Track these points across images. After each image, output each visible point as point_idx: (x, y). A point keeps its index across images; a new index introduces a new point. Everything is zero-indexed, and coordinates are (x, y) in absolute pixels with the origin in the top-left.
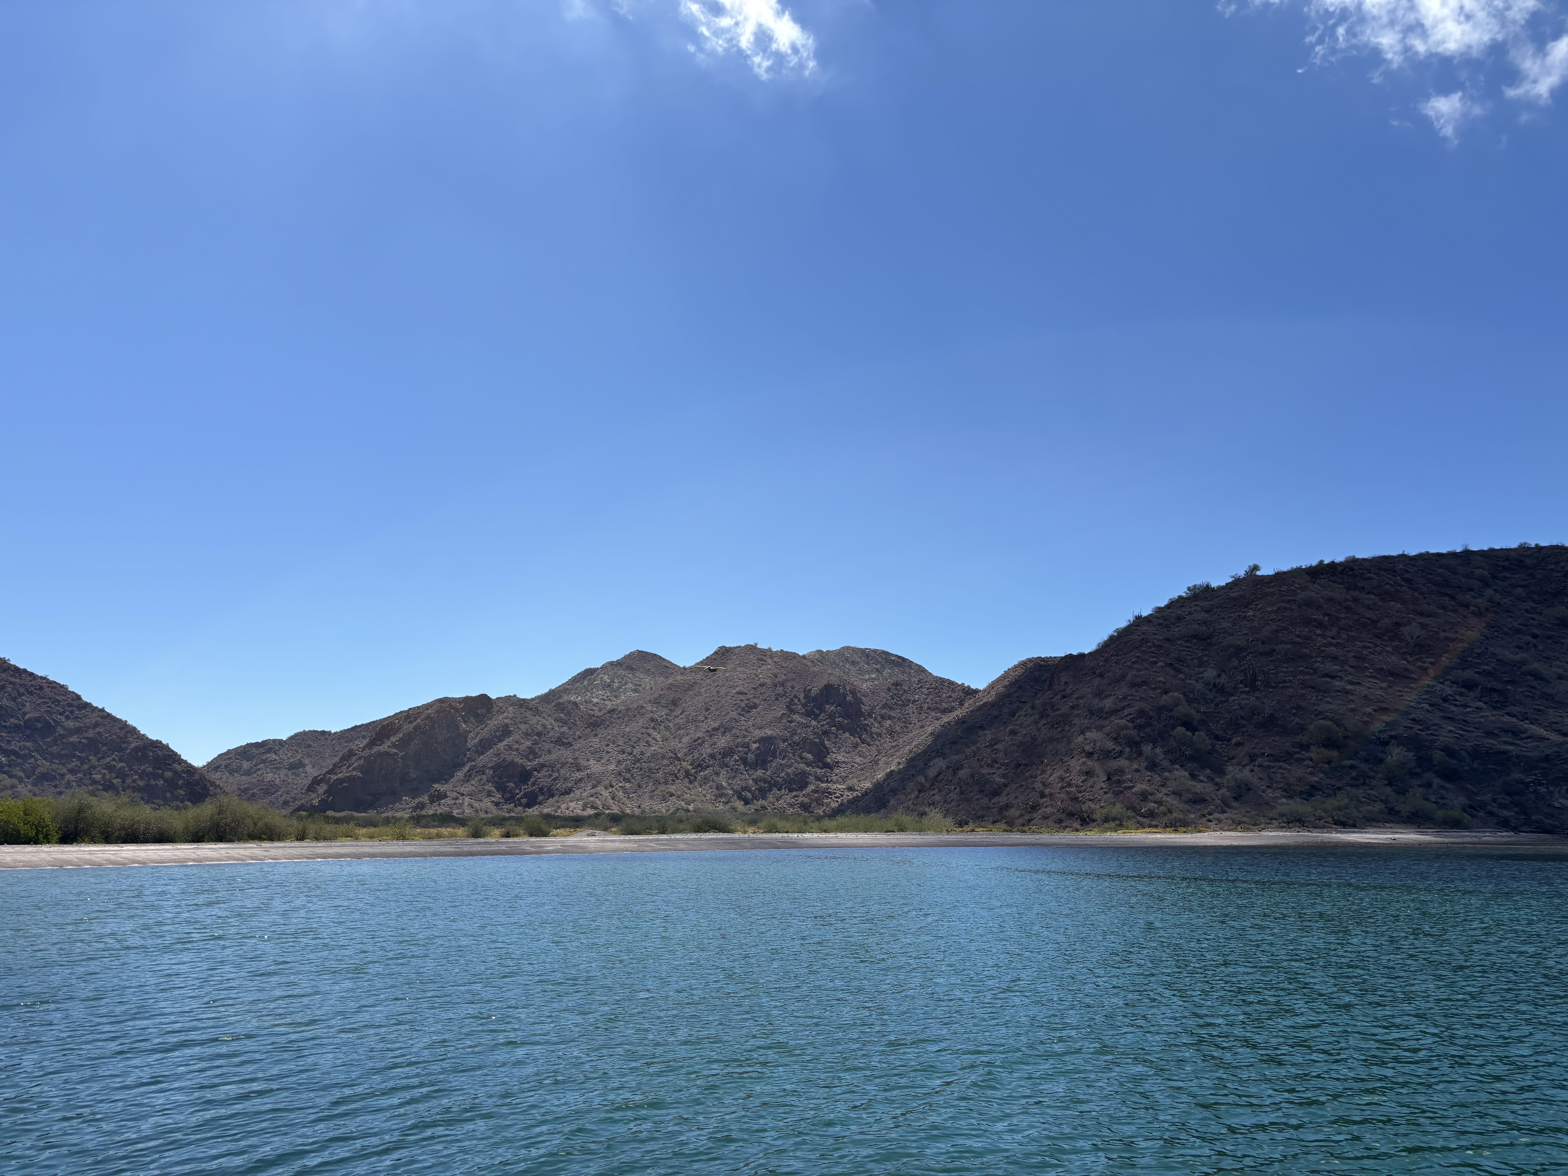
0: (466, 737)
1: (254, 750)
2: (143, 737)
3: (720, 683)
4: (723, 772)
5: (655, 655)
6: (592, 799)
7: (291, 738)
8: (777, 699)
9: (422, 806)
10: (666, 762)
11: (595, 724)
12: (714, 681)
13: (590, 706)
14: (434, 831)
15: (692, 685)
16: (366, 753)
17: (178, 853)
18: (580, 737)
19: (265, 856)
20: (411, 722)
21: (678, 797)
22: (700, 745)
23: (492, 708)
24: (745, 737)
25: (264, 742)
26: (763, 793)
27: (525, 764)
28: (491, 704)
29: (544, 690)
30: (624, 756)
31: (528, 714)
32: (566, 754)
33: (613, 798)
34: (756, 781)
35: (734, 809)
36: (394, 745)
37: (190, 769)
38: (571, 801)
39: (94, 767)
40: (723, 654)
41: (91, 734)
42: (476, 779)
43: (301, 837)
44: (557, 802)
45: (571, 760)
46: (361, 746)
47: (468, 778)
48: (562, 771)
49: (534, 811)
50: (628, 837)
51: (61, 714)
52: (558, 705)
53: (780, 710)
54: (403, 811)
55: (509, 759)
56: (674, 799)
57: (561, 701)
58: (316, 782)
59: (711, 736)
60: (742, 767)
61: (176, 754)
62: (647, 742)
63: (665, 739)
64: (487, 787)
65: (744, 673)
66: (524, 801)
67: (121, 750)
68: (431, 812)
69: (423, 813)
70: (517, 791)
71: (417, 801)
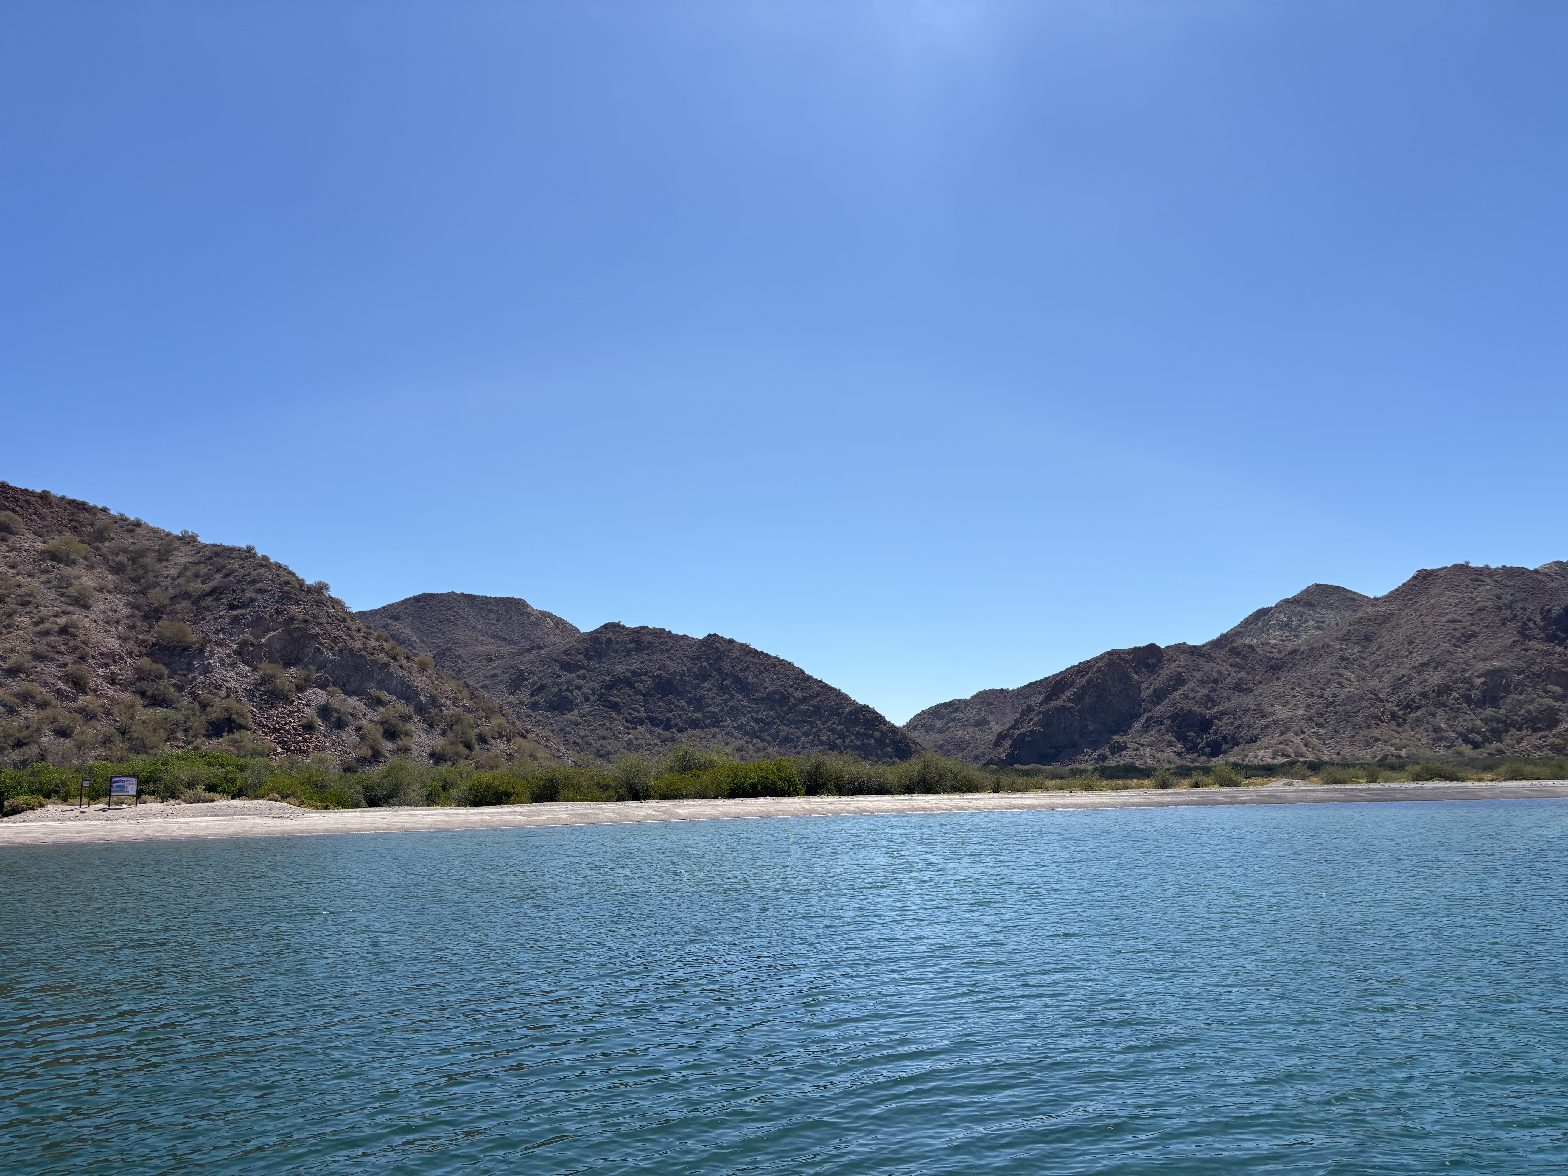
0: (1140, 688)
1: (943, 710)
2: (853, 703)
3: (1424, 612)
4: (1440, 712)
5: (1337, 587)
6: (1281, 746)
7: (974, 697)
8: (1504, 624)
9: (1103, 758)
10: (1364, 704)
11: (1276, 667)
12: (1416, 611)
13: (1268, 648)
14: (1120, 782)
15: (1387, 619)
16: (1045, 707)
17: (897, 803)
18: (1261, 682)
19: (969, 807)
20: (1083, 676)
21: (1386, 742)
22: (1406, 683)
23: (1162, 657)
24: (1464, 671)
25: (951, 702)
26: (1497, 734)
27: (1204, 712)
28: (1161, 653)
29: (1215, 635)
30: (1314, 700)
31: (1201, 661)
32: (1248, 701)
33: (1306, 745)
34: (1485, 721)
35: (1460, 754)
36: (1069, 700)
37: (894, 729)
38: (1258, 749)
39: (820, 730)
40: (1424, 578)
41: (815, 702)
42: (1155, 729)
43: (997, 789)
44: (1244, 750)
45: (1253, 707)
46: (1039, 701)
47: (1146, 729)
48: (1245, 719)
49: (1218, 761)
50: (1331, 787)
51: (792, 686)
52: (1232, 650)
53: (1509, 636)
54: (1086, 762)
55: (1187, 708)
56: (1380, 744)
57: (1235, 645)
58: (1001, 737)
59: (1419, 673)
60: (1465, 705)
61: (881, 716)
62: (1339, 683)
63: (1360, 679)
64: (1166, 737)
65: (1455, 597)
66: (1207, 750)
67: (838, 715)
68: (1113, 764)
69: (1106, 764)
70: (1199, 740)
71: (1098, 753)
